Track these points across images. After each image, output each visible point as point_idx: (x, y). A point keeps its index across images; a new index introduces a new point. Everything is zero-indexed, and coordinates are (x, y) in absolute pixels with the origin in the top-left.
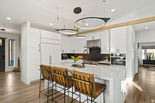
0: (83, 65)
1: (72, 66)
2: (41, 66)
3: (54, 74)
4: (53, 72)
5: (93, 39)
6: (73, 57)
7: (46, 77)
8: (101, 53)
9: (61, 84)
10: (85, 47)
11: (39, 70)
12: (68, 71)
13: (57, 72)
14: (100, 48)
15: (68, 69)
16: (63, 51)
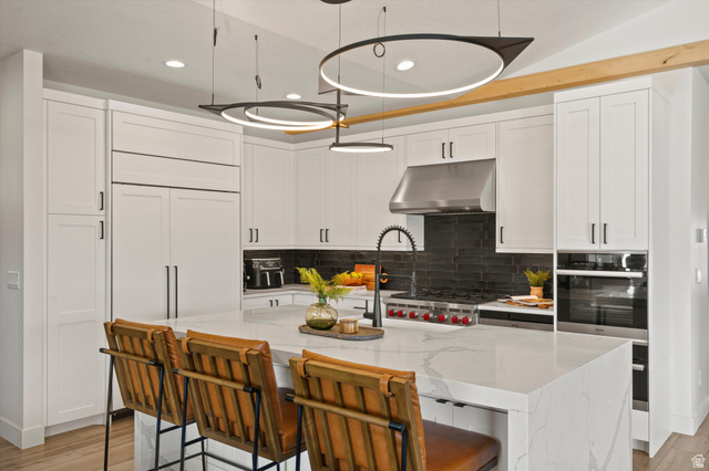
0: (375, 324)
1: (302, 330)
2: (114, 330)
3: (187, 378)
4: (186, 363)
5: (448, 160)
6: (309, 275)
7: (142, 399)
8: (500, 249)
9: (232, 434)
10: (394, 209)
11: (102, 350)
12: (273, 357)
13: (208, 367)
14: (492, 216)
15: (271, 347)
16: (254, 234)
